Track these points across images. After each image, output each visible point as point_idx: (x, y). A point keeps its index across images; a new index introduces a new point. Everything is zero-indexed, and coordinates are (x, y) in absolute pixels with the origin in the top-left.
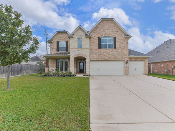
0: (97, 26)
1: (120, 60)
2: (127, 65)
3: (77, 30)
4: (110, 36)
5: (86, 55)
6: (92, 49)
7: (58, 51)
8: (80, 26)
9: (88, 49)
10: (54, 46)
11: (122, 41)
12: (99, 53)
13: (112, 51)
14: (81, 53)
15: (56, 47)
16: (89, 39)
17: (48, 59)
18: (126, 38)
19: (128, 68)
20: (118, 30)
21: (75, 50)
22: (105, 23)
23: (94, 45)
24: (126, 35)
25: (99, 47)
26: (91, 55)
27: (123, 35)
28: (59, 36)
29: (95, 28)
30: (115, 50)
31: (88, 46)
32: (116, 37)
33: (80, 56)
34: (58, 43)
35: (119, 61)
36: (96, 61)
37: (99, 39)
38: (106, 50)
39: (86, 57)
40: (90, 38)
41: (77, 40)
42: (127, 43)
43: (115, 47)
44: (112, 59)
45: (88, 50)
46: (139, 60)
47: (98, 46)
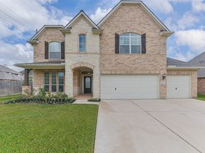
1: (153, 72)
2: (163, 82)
3: (77, 21)
4: (135, 31)
5: (93, 64)
6: (105, 55)
7: (47, 57)
8: (82, 13)
10: (40, 50)
11: (155, 41)
12: (116, 60)
13: (138, 59)
14: (85, 61)
15: (43, 52)
16: (98, 37)
17: (28, 71)
18: (162, 36)
19: (166, 87)
20: (150, 22)
21: (74, 55)
22: (127, 9)
23: (108, 47)
24: (162, 31)
25: (117, 52)
26: (102, 65)
27: (158, 31)
28: (49, 32)
29: (108, 18)
30: (143, 56)
31: (97, 49)
32: (145, 34)
33: (82, 65)
34: (47, 44)
35: (150, 74)
36: (111, 74)
37: (117, 37)
38: (129, 56)
39: (94, 68)
40: (100, 35)
41: (78, 37)
42: (165, 44)
43: (144, 52)
44: (138, 72)
45: (98, 56)
46: (182, 73)
47: (114, 49)
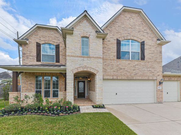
0: (115, 19)
1: (151, 78)
2: (160, 88)
4: (135, 38)
5: (97, 69)
6: (106, 59)
9: (100, 58)
10: (31, 52)
11: (153, 49)
12: (117, 66)
13: (138, 65)
14: (87, 66)
18: (159, 44)
19: (162, 92)
20: (148, 31)
21: (77, 58)
23: (109, 52)
24: (158, 40)
26: (105, 70)
27: (155, 39)
28: (41, 33)
30: (142, 63)
32: (144, 42)
33: (85, 70)
35: (148, 80)
36: (113, 79)
38: (129, 62)
39: (97, 73)
42: (161, 52)
43: (143, 58)
44: (138, 78)
45: (101, 61)
47: (115, 54)
